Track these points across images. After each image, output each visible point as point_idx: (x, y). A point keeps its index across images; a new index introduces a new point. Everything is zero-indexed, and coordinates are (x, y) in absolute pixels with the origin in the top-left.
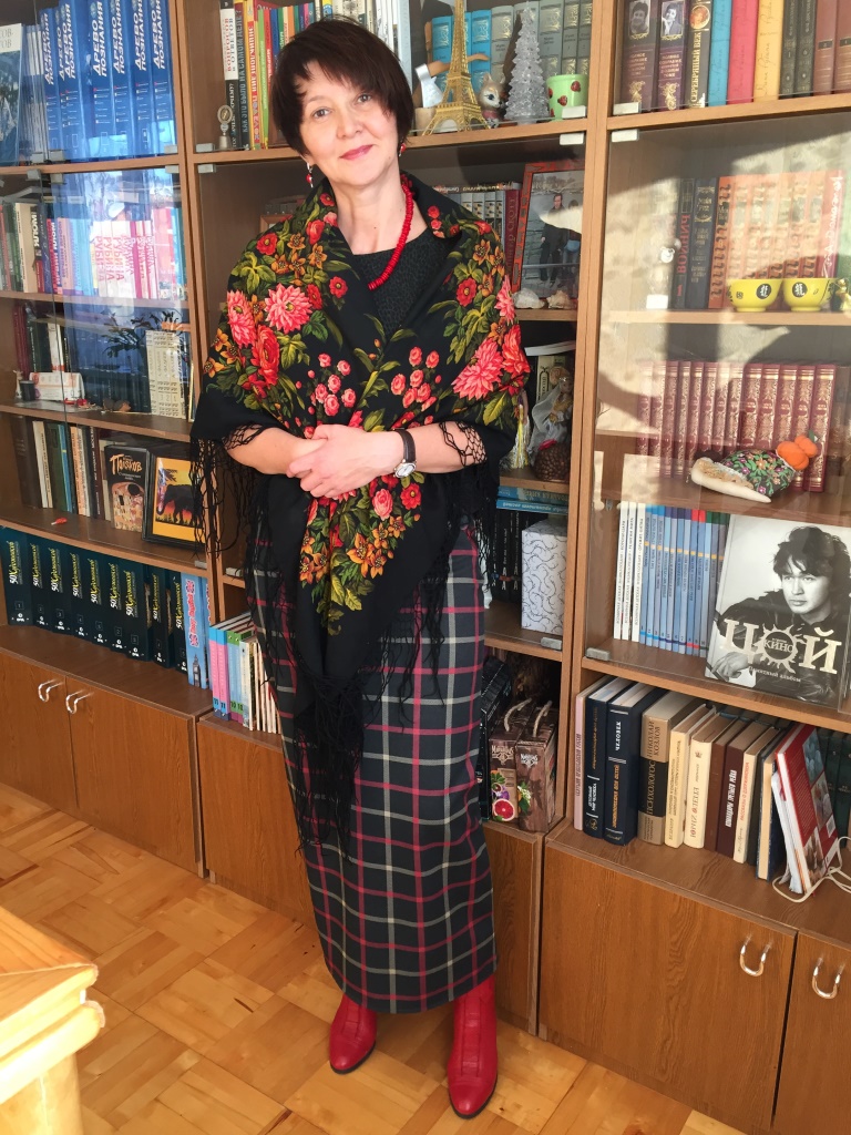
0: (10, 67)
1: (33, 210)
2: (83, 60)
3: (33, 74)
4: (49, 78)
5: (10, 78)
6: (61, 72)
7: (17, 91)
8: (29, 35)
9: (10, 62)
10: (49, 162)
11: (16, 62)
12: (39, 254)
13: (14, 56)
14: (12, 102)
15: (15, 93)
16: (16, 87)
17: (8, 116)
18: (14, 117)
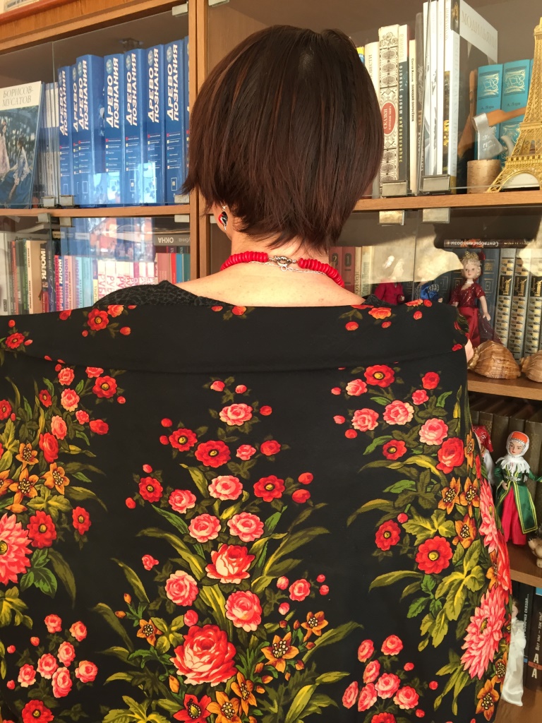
0: (29, 119)
1: (43, 246)
2: (96, 112)
3: (49, 126)
4: (64, 130)
5: (28, 130)
6: (75, 124)
7: (33, 142)
8: (48, 92)
9: (29, 115)
10: (58, 206)
11: (34, 115)
12: (46, 285)
13: (32, 110)
14: (28, 151)
15: (31, 143)
16: (33, 137)
17: (24, 163)
18: (29, 164)
